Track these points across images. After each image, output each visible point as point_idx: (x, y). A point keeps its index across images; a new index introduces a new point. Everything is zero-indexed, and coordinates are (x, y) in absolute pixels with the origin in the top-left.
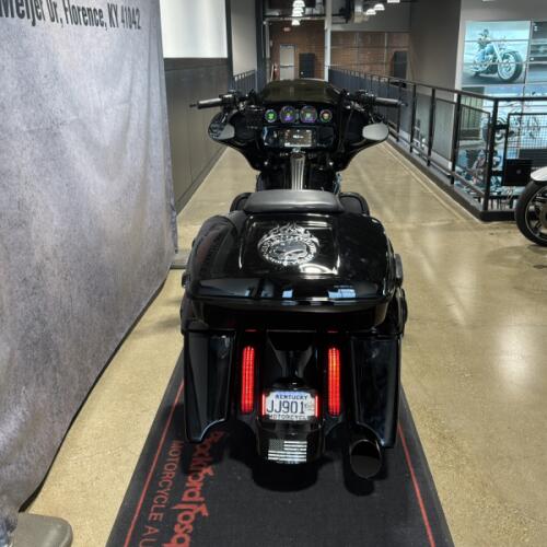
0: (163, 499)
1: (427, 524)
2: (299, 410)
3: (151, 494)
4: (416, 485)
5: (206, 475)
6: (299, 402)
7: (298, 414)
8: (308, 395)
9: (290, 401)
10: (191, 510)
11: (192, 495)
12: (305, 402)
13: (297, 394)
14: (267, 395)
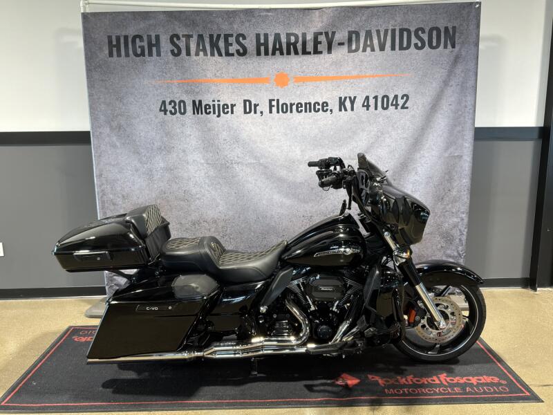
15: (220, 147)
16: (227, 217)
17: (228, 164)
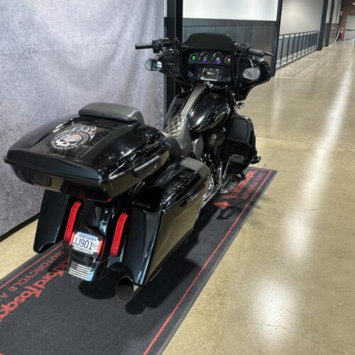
0: (24, 281)
1: (152, 344)
2: (89, 247)
3: (21, 277)
4: (170, 318)
5: (58, 275)
6: (90, 242)
7: (88, 249)
8: (97, 238)
9: (86, 240)
10: (32, 291)
11: (40, 283)
12: (94, 242)
13: (91, 236)
14: (76, 233)
15: (16, 32)
16: (30, 120)
17: (26, 54)
